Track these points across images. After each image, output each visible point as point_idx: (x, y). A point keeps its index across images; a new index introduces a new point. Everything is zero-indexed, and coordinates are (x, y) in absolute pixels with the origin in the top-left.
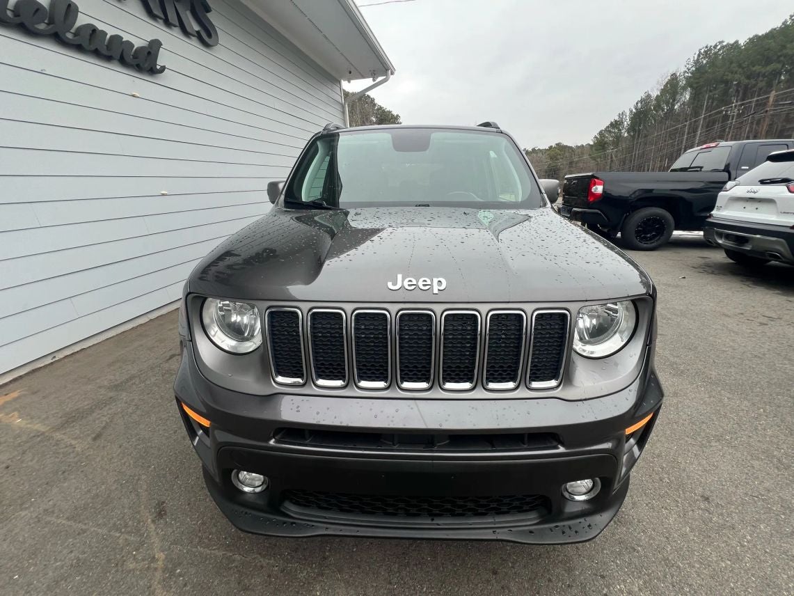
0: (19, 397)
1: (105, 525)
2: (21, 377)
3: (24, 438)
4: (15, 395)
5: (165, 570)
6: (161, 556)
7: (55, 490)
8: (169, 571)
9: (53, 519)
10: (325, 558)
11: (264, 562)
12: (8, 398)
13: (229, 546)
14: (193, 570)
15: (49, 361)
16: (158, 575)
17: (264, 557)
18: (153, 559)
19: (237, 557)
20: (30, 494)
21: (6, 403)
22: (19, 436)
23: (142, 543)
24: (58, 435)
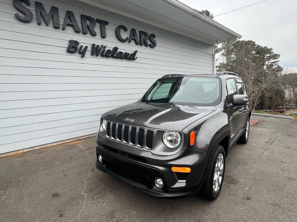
0: (83, 142)
1: (84, 168)
2: (86, 138)
3: (81, 150)
4: (83, 141)
5: (87, 179)
6: (88, 176)
7: (80, 160)
8: (88, 179)
9: (78, 164)
10: (114, 190)
11: (103, 185)
12: (82, 142)
13: (99, 180)
14: (91, 181)
15: (92, 136)
16: (86, 179)
17: (104, 184)
18: (87, 176)
19: (99, 182)
20: (77, 159)
21: (81, 142)
22: (80, 149)
23: (87, 173)
24: (85, 151)
